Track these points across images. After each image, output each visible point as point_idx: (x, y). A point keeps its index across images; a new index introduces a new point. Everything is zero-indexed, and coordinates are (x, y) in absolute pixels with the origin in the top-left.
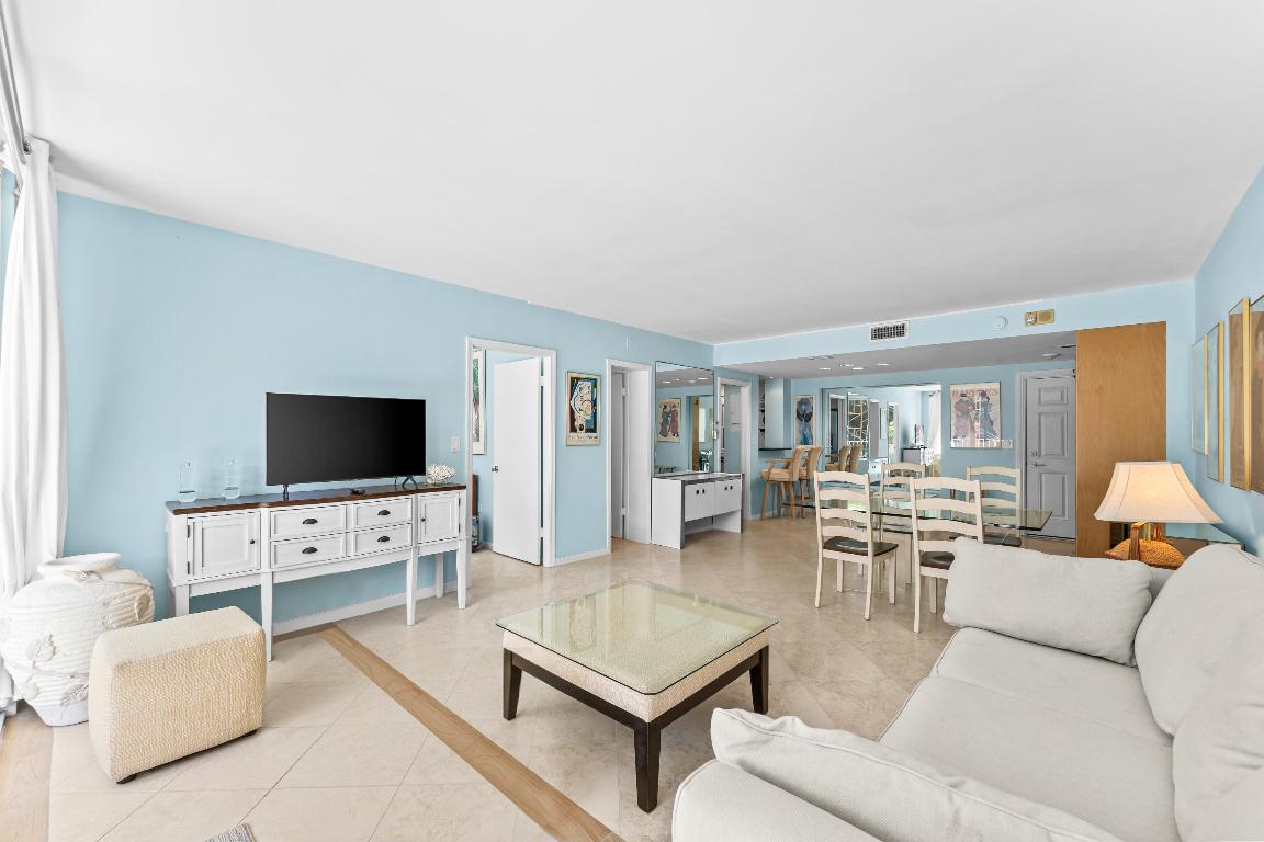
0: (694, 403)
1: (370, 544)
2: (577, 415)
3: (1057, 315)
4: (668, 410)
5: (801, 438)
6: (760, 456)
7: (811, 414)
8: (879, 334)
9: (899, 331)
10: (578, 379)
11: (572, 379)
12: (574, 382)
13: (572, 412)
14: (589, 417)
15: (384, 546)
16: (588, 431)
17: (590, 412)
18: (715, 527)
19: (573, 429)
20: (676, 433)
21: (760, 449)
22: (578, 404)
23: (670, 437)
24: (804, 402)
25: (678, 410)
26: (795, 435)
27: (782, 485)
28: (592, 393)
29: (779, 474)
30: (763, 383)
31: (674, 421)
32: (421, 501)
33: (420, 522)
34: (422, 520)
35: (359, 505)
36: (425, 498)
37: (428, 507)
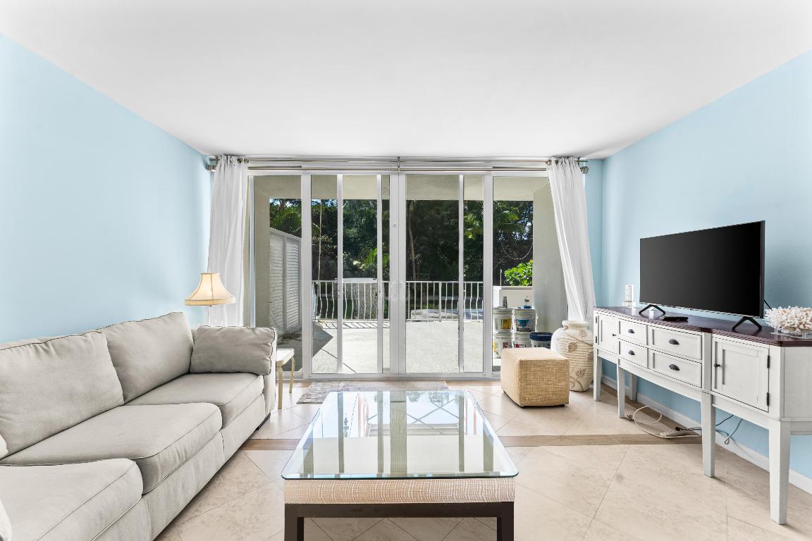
15: (675, 373)
32: (716, 343)
33: (713, 368)
34: (717, 366)
35: (654, 328)
36: (723, 341)
37: (727, 353)
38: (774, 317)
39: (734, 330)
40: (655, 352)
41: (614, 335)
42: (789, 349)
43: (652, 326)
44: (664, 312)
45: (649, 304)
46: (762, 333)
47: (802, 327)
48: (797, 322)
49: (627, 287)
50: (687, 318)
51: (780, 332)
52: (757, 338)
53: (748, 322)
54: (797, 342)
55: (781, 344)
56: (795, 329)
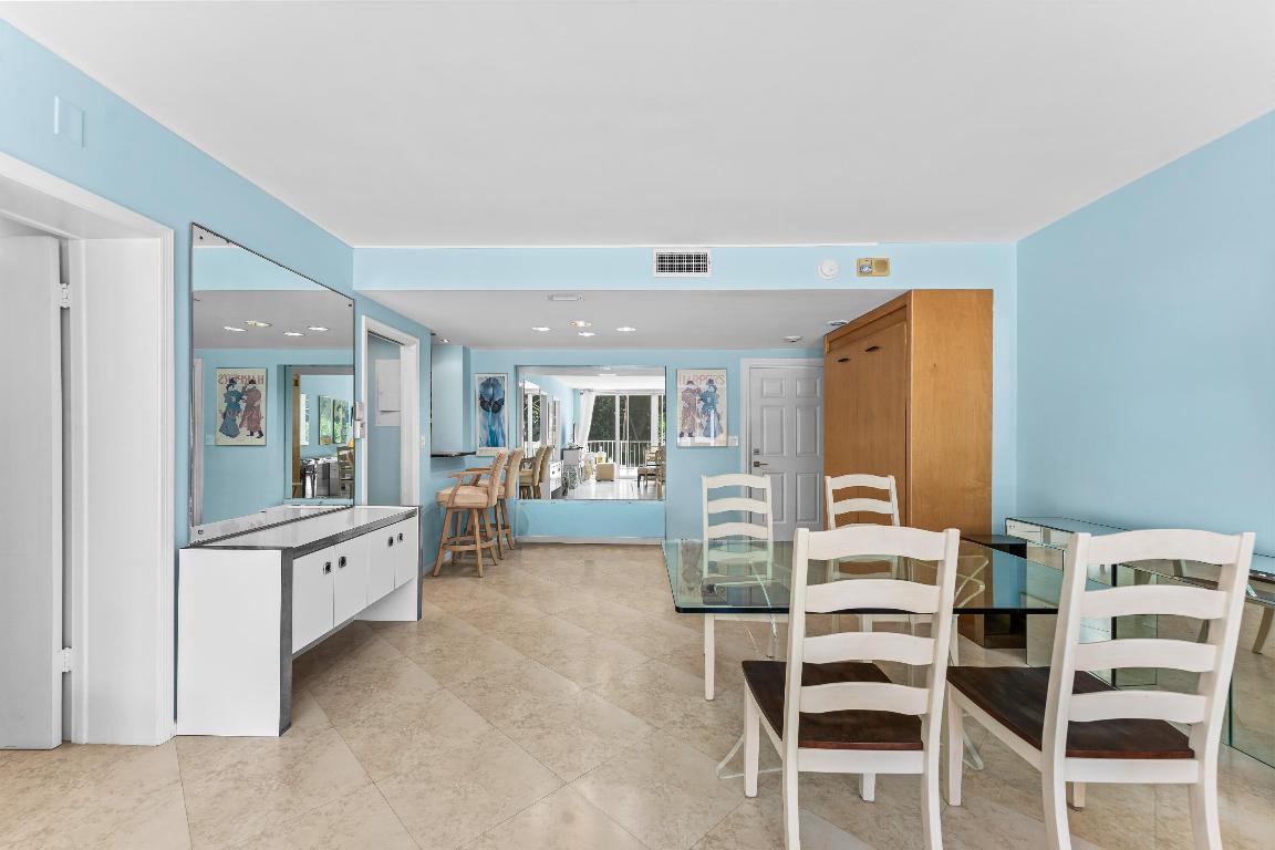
0: (290, 379)
3: (892, 267)
4: (239, 387)
5: (485, 435)
6: (434, 467)
7: (502, 401)
8: (668, 263)
9: (697, 263)
20: (256, 430)
21: (433, 456)
23: (244, 436)
24: (492, 383)
25: (261, 387)
26: (478, 433)
27: (476, 514)
29: (469, 497)
30: (435, 346)
31: (253, 408)
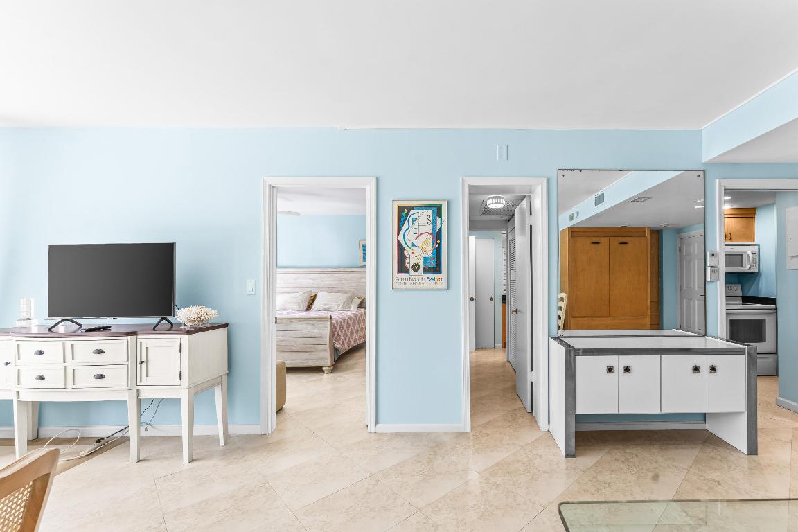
1: (85, 378)
2: (407, 252)
10: (410, 208)
11: (401, 209)
12: (403, 213)
13: (401, 249)
14: (429, 254)
15: (100, 382)
16: (426, 271)
17: (430, 248)
18: (708, 426)
19: (402, 269)
22: (409, 238)
28: (434, 224)
32: (141, 342)
33: (139, 365)
34: (142, 362)
35: (73, 342)
36: (146, 340)
37: (149, 350)
38: (183, 315)
39: (155, 329)
40: (75, 368)
41: (7, 364)
42: (193, 336)
43: (69, 342)
44: (81, 326)
45: (60, 319)
46: (174, 329)
47: (199, 319)
48: (196, 316)
49: (23, 301)
50: (110, 327)
51: (185, 325)
52: (171, 332)
53: (164, 322)
54: (196, 330)
55: (188, 333)
56: (195, 321)
